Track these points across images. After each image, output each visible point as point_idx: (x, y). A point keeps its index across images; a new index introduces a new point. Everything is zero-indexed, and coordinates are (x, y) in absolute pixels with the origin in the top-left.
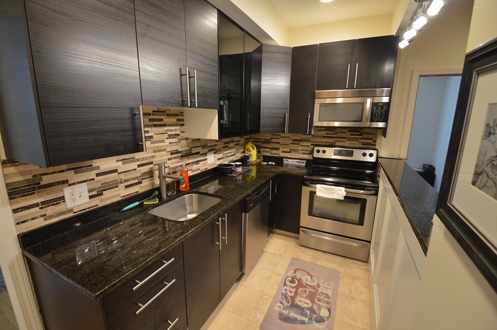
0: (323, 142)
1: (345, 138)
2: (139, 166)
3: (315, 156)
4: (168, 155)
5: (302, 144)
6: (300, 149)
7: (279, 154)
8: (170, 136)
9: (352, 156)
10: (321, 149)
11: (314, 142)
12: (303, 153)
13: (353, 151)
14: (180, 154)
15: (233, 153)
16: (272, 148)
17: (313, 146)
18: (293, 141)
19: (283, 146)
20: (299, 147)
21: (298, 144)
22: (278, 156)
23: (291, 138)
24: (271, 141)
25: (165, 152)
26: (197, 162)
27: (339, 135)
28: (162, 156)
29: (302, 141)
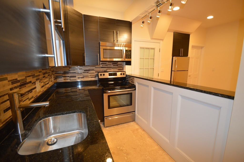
0: (101, 70)
1: (111, 67)
3: (100, 78)
4: (10, 84)
5: (90, 72)
6: (89, 75)
7: (76, 80)
9: (117, 75)
10: (102, 74)
11: (97, 70)
12: (91, 77)
13: (116, 73)
15: (48, 82)
16: (70, 76)
17: (97, 73)
18: (84, 71)
19: (78, 74)
20: (88, 74)
21: (88, 72)
22: (76, 81)
23: (83, 69)
24: (69, 72)
26: (31, 91)
27: (108, 66)
29: (89, 71)
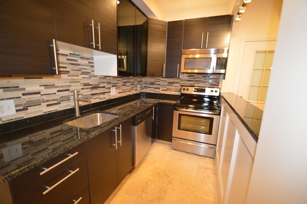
0: (187, 84)
1: (201, 81)
2: (58, 91)
3: (182, 92)
4: (81, 86)
5: (174, 85)
6: (173, 88)
7: (159, 92)
8: (83, 73)
9: (205, 92)
10: (186, 88)
11: (182, 84)
12: (175, 91)
13: (205, 89)
14: (91, 87)
15: (130, 90)
16: (155, 88)
17: (181, 86)
18: (169, 83)
19: (162, 86)
20: (172, 87)
21: (172, 85)
22: (159, 93)
23: (167, 81)
24: (155, 83)
25: (79, 84)
26: (104, 93)
27: (197, 79)
28: (76, 86)
29: (174, 83)
